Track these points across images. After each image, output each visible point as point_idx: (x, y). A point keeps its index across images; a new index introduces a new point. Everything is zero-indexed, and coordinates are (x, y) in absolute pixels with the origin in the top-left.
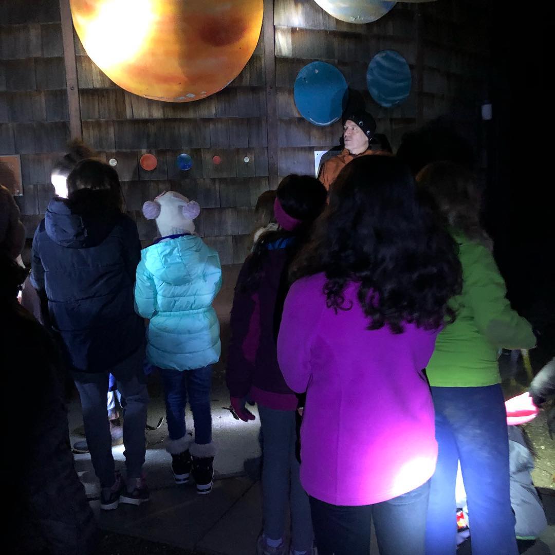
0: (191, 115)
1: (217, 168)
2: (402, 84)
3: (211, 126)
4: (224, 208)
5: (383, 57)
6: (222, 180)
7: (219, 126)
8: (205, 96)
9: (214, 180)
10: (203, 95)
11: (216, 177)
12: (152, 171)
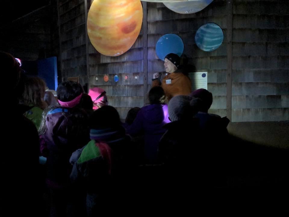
0: (119, 61)
1: (126, 81)
2: (216, 39)
3: (125, 64)
4: (129, 97)
5: (205, 27)
6: (128, 86)
7: (128, 64)
8: (123, 53)
9: (125, 85)
10: (122, 53)
11: (126, 84)
12: (107, 82)
